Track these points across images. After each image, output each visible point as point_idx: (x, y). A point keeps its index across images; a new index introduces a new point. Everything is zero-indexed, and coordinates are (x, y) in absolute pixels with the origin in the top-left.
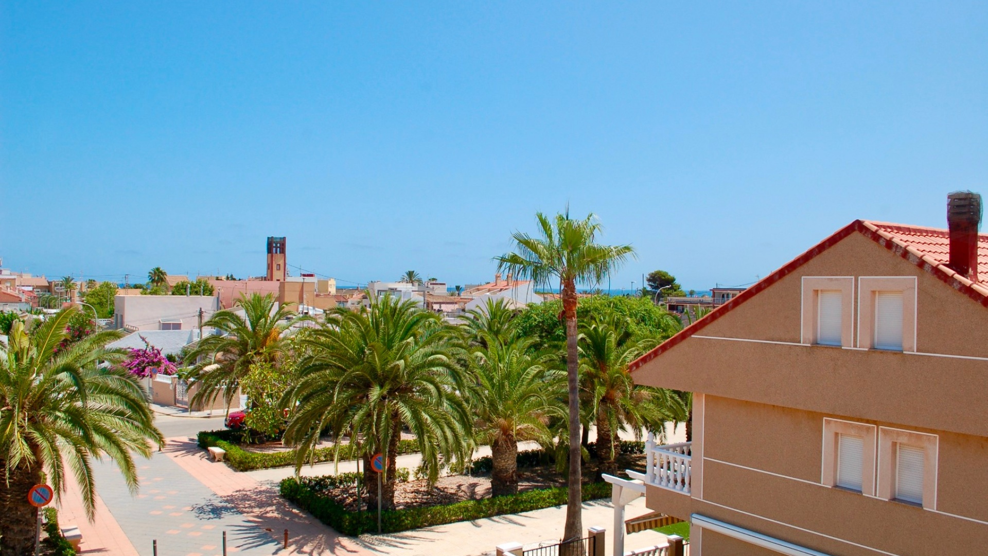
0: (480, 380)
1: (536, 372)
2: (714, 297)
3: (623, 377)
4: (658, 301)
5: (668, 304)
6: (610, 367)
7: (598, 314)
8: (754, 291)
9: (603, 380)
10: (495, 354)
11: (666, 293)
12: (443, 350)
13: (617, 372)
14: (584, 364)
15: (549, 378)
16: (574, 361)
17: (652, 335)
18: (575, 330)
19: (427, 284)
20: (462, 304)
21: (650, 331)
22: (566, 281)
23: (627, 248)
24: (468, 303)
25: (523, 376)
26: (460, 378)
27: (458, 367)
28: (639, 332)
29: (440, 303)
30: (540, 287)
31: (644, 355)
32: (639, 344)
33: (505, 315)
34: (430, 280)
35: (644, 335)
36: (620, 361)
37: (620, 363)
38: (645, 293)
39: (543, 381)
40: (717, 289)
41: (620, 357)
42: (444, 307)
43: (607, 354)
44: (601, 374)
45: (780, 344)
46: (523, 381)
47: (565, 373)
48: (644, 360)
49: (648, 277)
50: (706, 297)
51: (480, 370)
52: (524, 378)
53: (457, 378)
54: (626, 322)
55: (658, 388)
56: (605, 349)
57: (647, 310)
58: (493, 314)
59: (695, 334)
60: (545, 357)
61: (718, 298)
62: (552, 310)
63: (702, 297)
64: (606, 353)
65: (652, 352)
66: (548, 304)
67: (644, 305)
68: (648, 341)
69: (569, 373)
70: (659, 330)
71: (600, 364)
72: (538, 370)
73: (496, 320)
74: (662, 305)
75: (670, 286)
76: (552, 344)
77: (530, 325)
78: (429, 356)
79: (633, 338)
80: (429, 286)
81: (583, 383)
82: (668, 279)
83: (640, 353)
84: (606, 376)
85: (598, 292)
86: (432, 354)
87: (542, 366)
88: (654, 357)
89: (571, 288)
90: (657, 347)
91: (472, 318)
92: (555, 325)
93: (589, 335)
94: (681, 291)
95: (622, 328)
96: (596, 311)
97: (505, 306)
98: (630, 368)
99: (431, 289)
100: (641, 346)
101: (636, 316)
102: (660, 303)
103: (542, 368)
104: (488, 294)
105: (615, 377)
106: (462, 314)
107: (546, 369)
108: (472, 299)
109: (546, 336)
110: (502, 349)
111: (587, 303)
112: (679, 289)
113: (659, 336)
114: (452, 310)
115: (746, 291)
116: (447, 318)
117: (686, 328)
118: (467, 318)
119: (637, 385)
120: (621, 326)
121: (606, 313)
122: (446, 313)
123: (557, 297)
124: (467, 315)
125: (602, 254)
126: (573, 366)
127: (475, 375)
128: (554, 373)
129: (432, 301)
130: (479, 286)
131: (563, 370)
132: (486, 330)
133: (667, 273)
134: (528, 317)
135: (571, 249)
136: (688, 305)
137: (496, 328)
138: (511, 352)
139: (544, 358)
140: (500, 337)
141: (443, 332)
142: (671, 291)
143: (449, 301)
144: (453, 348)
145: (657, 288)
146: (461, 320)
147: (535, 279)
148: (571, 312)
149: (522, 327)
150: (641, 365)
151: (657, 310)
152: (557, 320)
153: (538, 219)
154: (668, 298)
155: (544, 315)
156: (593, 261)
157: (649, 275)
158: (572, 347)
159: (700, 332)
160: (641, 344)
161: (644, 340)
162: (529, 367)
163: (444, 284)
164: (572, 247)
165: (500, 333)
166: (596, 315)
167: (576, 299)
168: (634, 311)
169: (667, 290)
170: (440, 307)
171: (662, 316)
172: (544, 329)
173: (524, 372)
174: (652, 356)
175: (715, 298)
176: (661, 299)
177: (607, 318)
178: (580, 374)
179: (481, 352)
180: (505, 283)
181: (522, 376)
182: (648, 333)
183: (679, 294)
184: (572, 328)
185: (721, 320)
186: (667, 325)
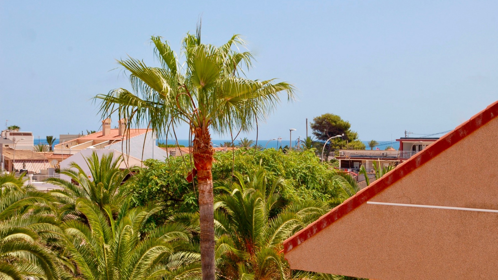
0: (80, 268)
1: (158, 255)
2: (402, 150)
3: (277, 260)
4: (327, 156)
5: (340, 160)
6: (259, 247)
7: (243, 174)
8: (449, 141)
9: (250, 264)
10: (99, 232)
11: (338, 145)
12: (26, 227)
13: (269, 254)
14: (224, 243)
15: (175, 263)
16: (209, 239)
17: (317, 202)
18: (210, 196)
19: (6, 134)
20: (55, 162)
21: (314, 196)
22: (198, 128)
23: (283, 85)
24: (63, 161)
25: (140, 262)
26: (51, 265)
27: (47, 251)
28: (299, 199)
29: (24, 161)
30: (163, 138)
31: (305, 229)
32: (299, 214)
33: (115, 176)
34: (9, 128)
35: (306, 202)
36: (273, 238)
37: (274, 241)
38: (309, 144)
39: (167, 268)
40: (406, 139)
41: (273, 233)
42: (29, 167)
43: (256, 229)
44: (247, 256)
45: (484, 212)
46: (139, 268)
47: (198, 256)
48: (304, 236)
49: (314, 123)
50: (392, 149)
51: (79, 255)
52: (141, 264)
53: (46, 265)
54: (280, 184)
55: (324, 274)
56: (252, 222)
57: (309, 168)
58: (98, 175)
59: (372, 199)
60: (171, 235)
61: (407, 151)
62: (180, 169)
63: (386, 150)
64: (254, 227)
65: (315, 225)
66: (174, 161)
67: (305, 161)
68: (311, 210)
69: (203, 256)
70: (326, 195)
71: (246, 243)
72: (160, 252)
73: (101, 183)
74: (333, 161)
75: (343, 135)
76: (179, 217)
77: (149, 190)
78: (6, 235)
79: (290, 207)
80: (9, 137)
81: (222, 268)
82: (340, 125)
83: (300, 226)
84: (255, 259)
85: (245, 144)
86: (10, 232)
87: (167, 246)
88: (317, 232)
89: (205, 138)
90: (321, 218)
91: (70, 181)
92: (183, 190)
93: (231, 204)
94: (357, 142)
95: (276, 192)
96: (240, 171)
97: (115, 164)
98: (286, 246)
99: (11, 142)
100: (301, 216)
101: (294, 176)
102: (330, 158)
103: (166, 249)
104: (92, 147)
105: (267, 261)
106: (55, 175)
107: (172, 251)
108: (70, 155)
109: (172, 205)
110: (110, 225)
111: (228, 159)
112: (354, 139)
113: (325, 203)
114: (41, 171)
115: (438, 140)
116: (33, 182)
117: (362, 191)
118: (62, 182)
119: (297, 271)
120: (273, 189)
121: (254, 172)
122: (32, 175)
123: (186, 151)
124: (63, 177)
125: (246, 91)
126: (207, 245)
127: (73, 262)
128: (183, 257)
129: (12, 158)
130: (79, 136)
131: (195, 252)
132: (88, 198)
133: (338, 118)
134: (146, 180)
135: (203, 85)
136: (367, 160)
137: (102, 194)
138: (123, 228)
139: (168, 238)
140: (107, 208)
141: (26, 200)
142: (344, 142)
143: (36, 158)
144: (40, 224)
145: (325, 137)
146: (52, 185)
147: (154, 126)
148: (205, 171)
149: (137, 193)
150: (299, 242)
151: (323, 168)
152: (186, 183)
153: (154, 45)
154: (340, 151)
155: (168, 176)
156: (234, 101)
157: (315, 120)
158: (206, 219)
159: (377, 197)
160: (301, 215)
161: (305, 209)
162: (148, 248)
163: (29, 134)
164: (205, 82)
165: (108, 203)
166: (239, 175)
167: (211, 153)
168: (291, 170)
169: (339, 141)
170: (24, 167)
171: (330, 177)
172: (170, 195)
173: (141, 256)
174: (315, 230)
175: (404, 152)
176: (331, 153)
177: (255, 179)
178: (218, 256)
179: (78, 228)
180: (116, 132)
181: (138, 261)
182: (310, 199)
183: (355, 147)
184: (206, 193)
185: (406, 181)
186: (337, 189)
